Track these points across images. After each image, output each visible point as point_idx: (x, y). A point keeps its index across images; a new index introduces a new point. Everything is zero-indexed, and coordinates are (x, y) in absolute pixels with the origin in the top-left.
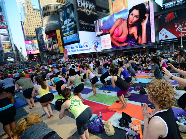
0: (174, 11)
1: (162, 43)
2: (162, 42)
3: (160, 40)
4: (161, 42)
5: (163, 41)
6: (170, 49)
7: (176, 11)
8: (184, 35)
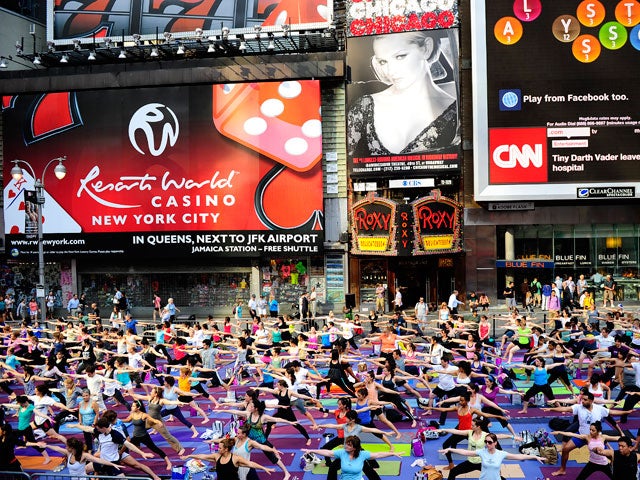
0: (72, 91)
1: (16, 253)
2: (17, 246)
3: (8, 231)
4: (14, 243)
5: (20, 243)
6: (59, 288)
7: (78, 90)
8: (112, 221)
